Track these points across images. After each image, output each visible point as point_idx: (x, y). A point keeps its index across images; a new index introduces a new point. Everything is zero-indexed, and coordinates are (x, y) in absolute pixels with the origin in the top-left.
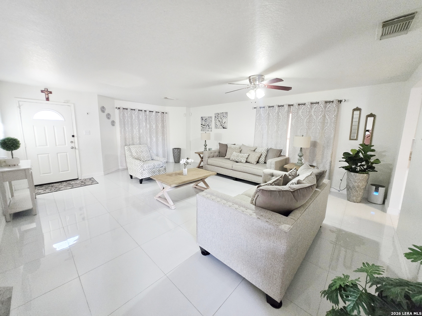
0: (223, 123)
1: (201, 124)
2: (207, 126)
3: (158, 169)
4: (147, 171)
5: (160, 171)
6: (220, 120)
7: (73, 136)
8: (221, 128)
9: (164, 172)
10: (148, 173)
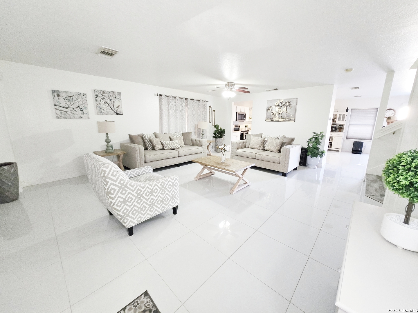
0: (115, 106)
1: (55, 105)
2: (76, 109)
6: (108, 101)
8: (112, 114)
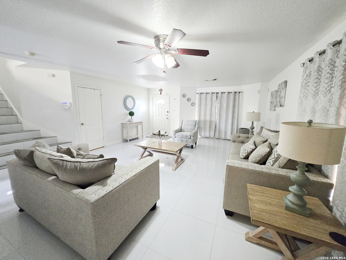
2: (273, 104)
3: (186, 140)
4: (177, 138)
5: (188, 142)
7: (168, 112)
9: (191, 143)
10: (178, 140)
